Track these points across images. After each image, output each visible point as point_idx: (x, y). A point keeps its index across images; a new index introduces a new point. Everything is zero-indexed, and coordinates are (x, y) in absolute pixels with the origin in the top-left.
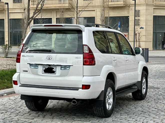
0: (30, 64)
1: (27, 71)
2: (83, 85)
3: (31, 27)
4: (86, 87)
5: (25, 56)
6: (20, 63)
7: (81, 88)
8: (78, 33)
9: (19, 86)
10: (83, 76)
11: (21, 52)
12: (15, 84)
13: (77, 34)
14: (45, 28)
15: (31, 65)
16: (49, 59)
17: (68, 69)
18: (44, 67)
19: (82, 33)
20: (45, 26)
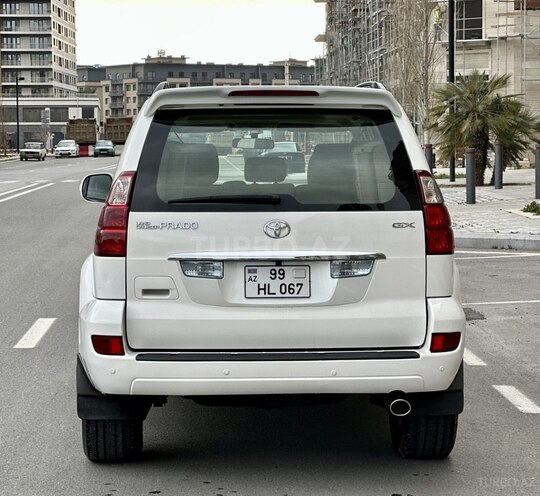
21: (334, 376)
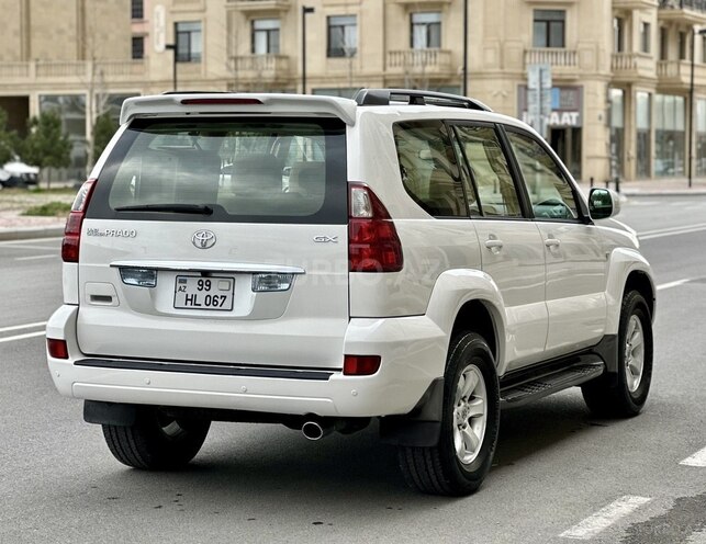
0: (122, 268)
1: (108, 299)
2: (347, 357)
3: (126, 109)
4: (362, 364)
5: (102, 235)
6: (77, 261)
7: (340, 370)
8: (326, 134)
9: (76, 363)
10: (350, 318)
11: (83, 217)
12: (55, 354)
13: (323, 137)
14: (188, 114)
15: (125, 271)
16: (204, 246)
17: (285, 286)
18: (180, 282)
19: (345, 133)
20: (185, 102)
21: (245, 392)
